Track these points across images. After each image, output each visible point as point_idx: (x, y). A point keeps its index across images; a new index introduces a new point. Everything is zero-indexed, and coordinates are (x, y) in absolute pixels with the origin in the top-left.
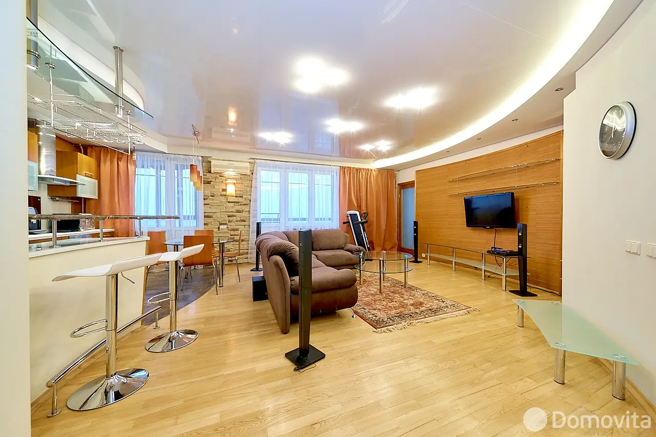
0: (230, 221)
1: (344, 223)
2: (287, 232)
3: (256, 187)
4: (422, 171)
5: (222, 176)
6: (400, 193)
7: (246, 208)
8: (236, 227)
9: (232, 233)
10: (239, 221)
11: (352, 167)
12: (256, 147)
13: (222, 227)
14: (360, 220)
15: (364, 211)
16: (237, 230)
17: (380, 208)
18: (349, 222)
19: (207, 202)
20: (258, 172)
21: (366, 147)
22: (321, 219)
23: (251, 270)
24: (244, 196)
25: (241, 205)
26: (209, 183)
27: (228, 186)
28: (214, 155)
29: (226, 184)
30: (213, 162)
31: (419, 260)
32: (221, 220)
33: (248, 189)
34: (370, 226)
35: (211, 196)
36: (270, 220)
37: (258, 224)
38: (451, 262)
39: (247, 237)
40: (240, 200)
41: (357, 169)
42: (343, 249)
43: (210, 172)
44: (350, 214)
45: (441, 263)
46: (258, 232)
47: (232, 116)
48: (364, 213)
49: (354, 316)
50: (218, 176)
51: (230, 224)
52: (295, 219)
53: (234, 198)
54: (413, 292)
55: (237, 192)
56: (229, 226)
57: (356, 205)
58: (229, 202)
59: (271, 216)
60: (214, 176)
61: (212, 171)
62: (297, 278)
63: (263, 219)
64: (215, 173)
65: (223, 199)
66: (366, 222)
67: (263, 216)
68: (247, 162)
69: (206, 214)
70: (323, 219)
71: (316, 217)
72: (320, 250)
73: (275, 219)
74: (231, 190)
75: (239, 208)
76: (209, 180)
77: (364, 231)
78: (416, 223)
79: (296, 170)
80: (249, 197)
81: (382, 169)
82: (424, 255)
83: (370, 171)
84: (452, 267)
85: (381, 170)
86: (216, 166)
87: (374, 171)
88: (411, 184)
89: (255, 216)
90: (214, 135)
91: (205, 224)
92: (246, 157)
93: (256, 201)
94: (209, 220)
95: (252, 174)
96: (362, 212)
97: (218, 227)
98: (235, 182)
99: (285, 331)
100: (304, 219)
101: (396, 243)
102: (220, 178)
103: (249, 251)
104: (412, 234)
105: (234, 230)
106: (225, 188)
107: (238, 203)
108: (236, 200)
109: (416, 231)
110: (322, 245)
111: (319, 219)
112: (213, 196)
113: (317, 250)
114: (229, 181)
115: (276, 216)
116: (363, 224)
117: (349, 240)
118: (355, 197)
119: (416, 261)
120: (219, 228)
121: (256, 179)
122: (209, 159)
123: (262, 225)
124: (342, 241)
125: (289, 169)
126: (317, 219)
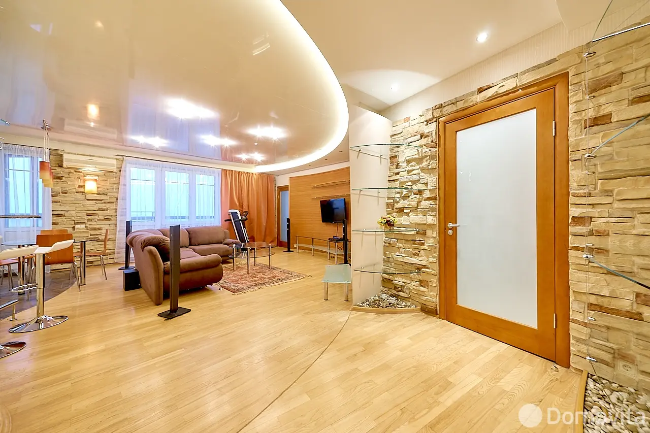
0: (89, 220)
1: (226, 221)
2: (162, 229)
3: (125, 185)
4: (294, 178)
5: (79, 172)
6: (279, 195)
7: (113, 206)
8: (98, 226)
9: (93, 232)
10: (102, 220)
11: (234, 170)
12: (125, 144)
13: (77, 226)
14: (240, 218)
15: (245, 209)
16: (99, 229)
17: (261, 207)
18: (231, 220)
19: (56, 199)
20: (127, 169)
21: (244, 156)
22: (202, 217)
23: (119, 269)
24: (108, 194)
25: (104, 203)
26: (59, 178)
27: (86, 182)
28: (66, 148)
29: (84, 181)
30: (65, 156)
31: (291, 250)
32: (77, 219)
33: (115, 186)
34: (251, 222)
35: (62, 193)
36: (143, 218)
37: (128, 223)
38: (310, 250)
39: (113, 236)
40: (103, 197)
41: (239, 173)
42: (221, 243)
43: (61, 166)
44: (231, 213)
45: (307, 251)
46: (128, 231)
47: (93, 110)
48: (245, 212)
49: (221, 289)
50: (72, 171)
51: (89, 223)
52: (172, 218)
53: (96, 195)
54: (274, 271)
55: (99, 189)
56: (88, 226)
57: (238, 204)
58: (88, 200)
59: (143, 215)
60: (67, 170)
61: (65, 166)
62: (169, 263)
63: (135, 218)
64: (68, 168)
65: (79, 196)
66: (247, 219)
67: (133, 215)
68: (113, 159)
69: (55, 213)
70: (204, 217)
71: (197, 215)
72: (199, 245)
73: (148, 218)
74: (91, 186)
75: (102, 206)
76: (60, 175)
77: (244, 227)
78: (288, 220)
79: (174, 169)
80: (116, 194)
81: (262, 173)
82: (295, 246)
83: (251, 175)
84: (312, 253)
85: (261, 175)
86: (71, 161)
87: (255, 175)
88: (285, 188)
89: (124, 215)
90: (67, 128)
91: (53, 224)
92: (112, 153)
93: (124, 199)
94: (59, 219)
95: (120, 171)
96: (244, 211)
97: (72, 226)
98: (97, 178)
99: (158, 304)
100: (183, 218)
101: (275, 238)
102: (75, 173)
103: (116, 250)
104: (286, 229)
105: (95, 229)
106: (82, 184)
107: (101, 200)
108: (98, 197)
109: (288, 226)
110: (200, 240)
111: (200, 217)
112: (66, 193)
113: (196, 245)
114: (88, 177)
115: (150, 215)
116: (243, 221)
117: (228, 235)
118: (236, 197)
119: (289, 251)
120: (74, 228)
121: (125, 176)
122: (60, 152)
123: (133, 224)
124: (221, 236)
125: (166, 167)
126: (198, 217)
